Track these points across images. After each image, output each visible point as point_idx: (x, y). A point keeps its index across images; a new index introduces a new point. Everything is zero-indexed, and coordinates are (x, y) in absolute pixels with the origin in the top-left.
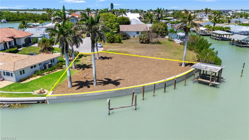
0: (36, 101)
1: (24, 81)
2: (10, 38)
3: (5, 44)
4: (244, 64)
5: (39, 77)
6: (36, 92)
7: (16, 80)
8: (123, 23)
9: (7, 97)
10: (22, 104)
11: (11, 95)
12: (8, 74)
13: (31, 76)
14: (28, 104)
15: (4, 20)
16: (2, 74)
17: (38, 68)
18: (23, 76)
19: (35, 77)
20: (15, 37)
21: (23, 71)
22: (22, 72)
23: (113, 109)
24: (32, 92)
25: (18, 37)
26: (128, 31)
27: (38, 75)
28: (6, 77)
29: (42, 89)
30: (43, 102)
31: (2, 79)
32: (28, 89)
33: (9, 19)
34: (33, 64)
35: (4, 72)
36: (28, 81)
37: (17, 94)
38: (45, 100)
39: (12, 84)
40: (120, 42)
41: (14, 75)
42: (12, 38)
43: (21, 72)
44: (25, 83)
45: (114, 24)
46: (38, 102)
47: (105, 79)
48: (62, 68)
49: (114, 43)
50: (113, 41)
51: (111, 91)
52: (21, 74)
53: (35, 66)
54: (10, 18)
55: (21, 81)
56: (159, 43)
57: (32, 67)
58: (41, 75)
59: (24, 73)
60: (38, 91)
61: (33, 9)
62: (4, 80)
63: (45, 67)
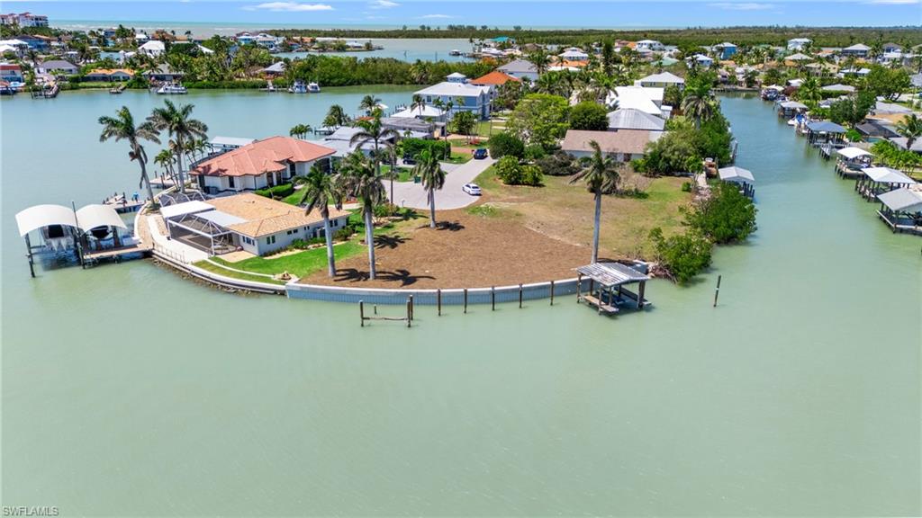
0: (272, 290)
1: (271, 255)
2: (281, 162)
3: (270, 175)
4: (720, 277)
5: (297, 251)
6: (278, 277)
7: (260, 251)
8: (585, 123)
9: (235, 277)
10: (252, 291)
11: (241, 276)
12: (249, 241)
13: (285, 249)
14: (261, 293)
15: (313, 84)
16: (241, 240)
17: (301, 235)
18: (272, 246)
19: (291, 251)
20: (294, 160)
21: (273, 237)
22: (271, 239)
23: (369, 319)
24: (272, 276)
25: (300, 160)
26: (583, 150)
27: (297, 248)
28: (245, 245)
29: (285, 273)
30: (283, 293)
31: (239, 248)
32: (269, 270)
33: (327, 80)
34: (292, 226)
35: (244, 237)
36: (277, 256)
37: (250, 275)
38: (284, 291)
39: (252, 259)
40: (536, 183)
41: (256, 242)
42: (288, 161)
43: (268, 238)
44: (270, 260)
45: (553, 126)
46: (275, 292)
47: (398, 271)
48: (345, 240)
49: (520, 184)
50: (516, 179)
51: (387, 293)
52: (269, 243)
53: (296, 231)
54: (331, 78)
55: (266, 255)
56: (639, 195)
57: (289, 233)
58: (302, 248)
59: (274, 241)
60: (280, 276)
61: (419, 29)
62: (242, 249)
63: (315, 235)
